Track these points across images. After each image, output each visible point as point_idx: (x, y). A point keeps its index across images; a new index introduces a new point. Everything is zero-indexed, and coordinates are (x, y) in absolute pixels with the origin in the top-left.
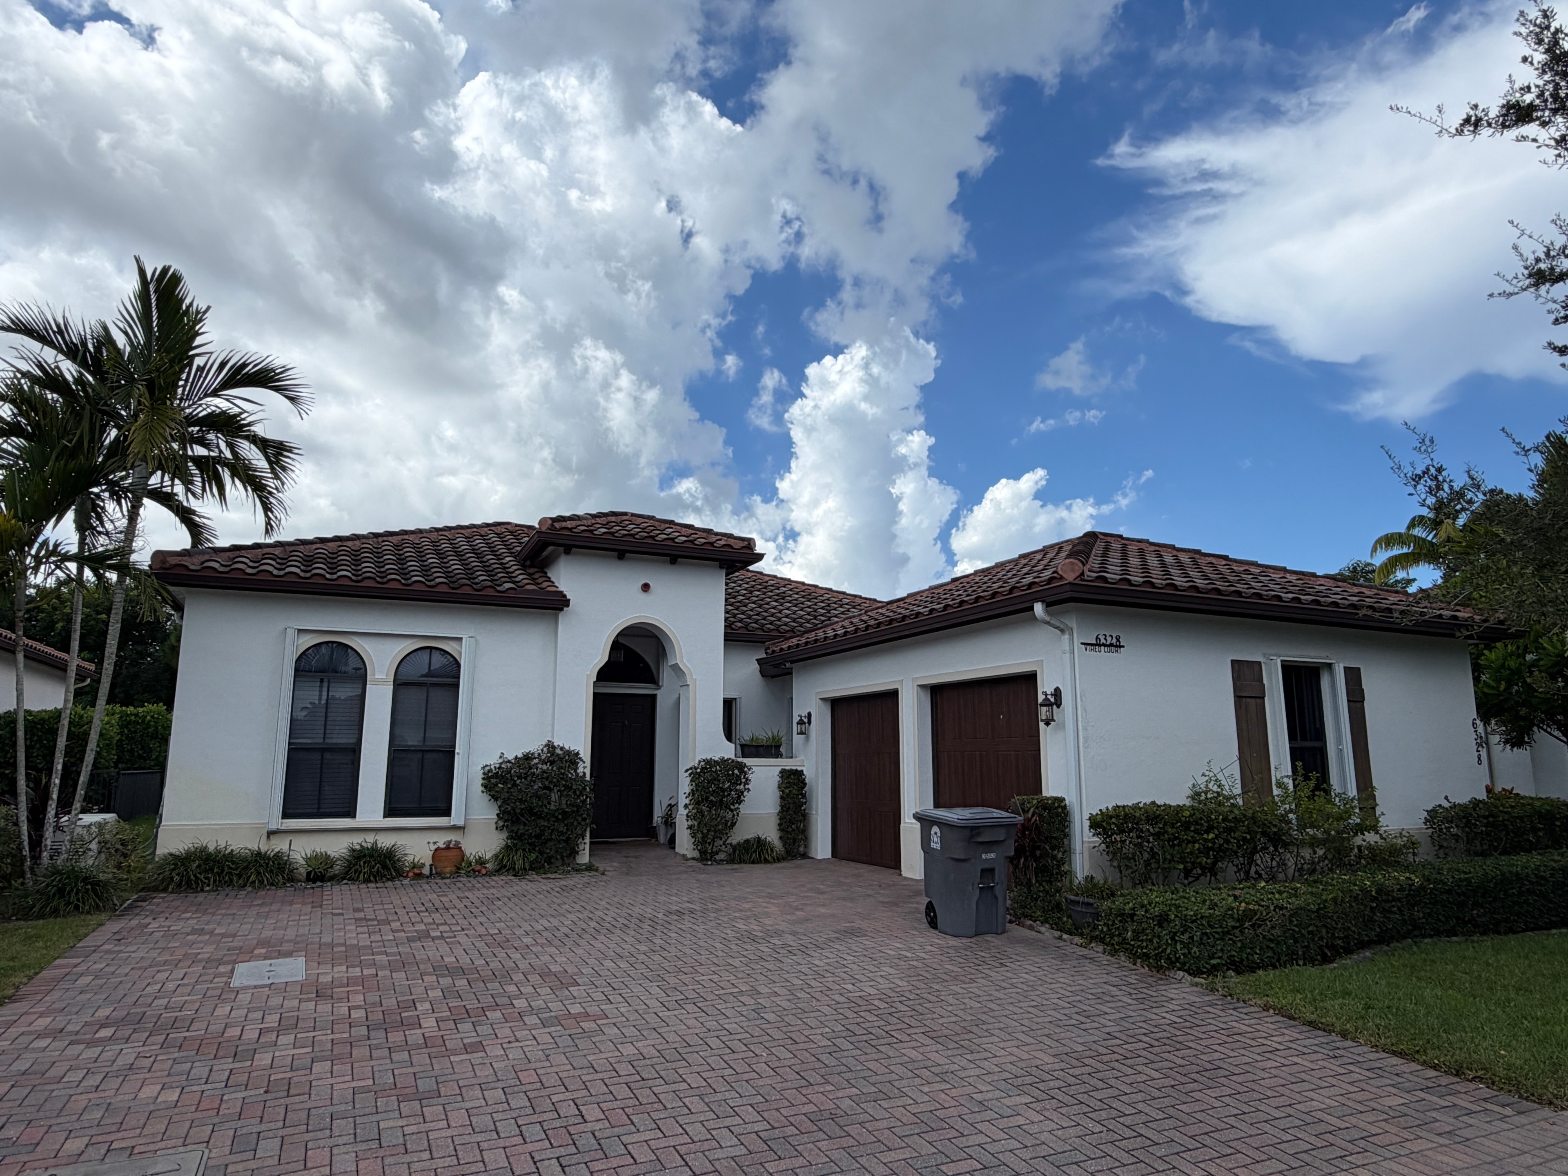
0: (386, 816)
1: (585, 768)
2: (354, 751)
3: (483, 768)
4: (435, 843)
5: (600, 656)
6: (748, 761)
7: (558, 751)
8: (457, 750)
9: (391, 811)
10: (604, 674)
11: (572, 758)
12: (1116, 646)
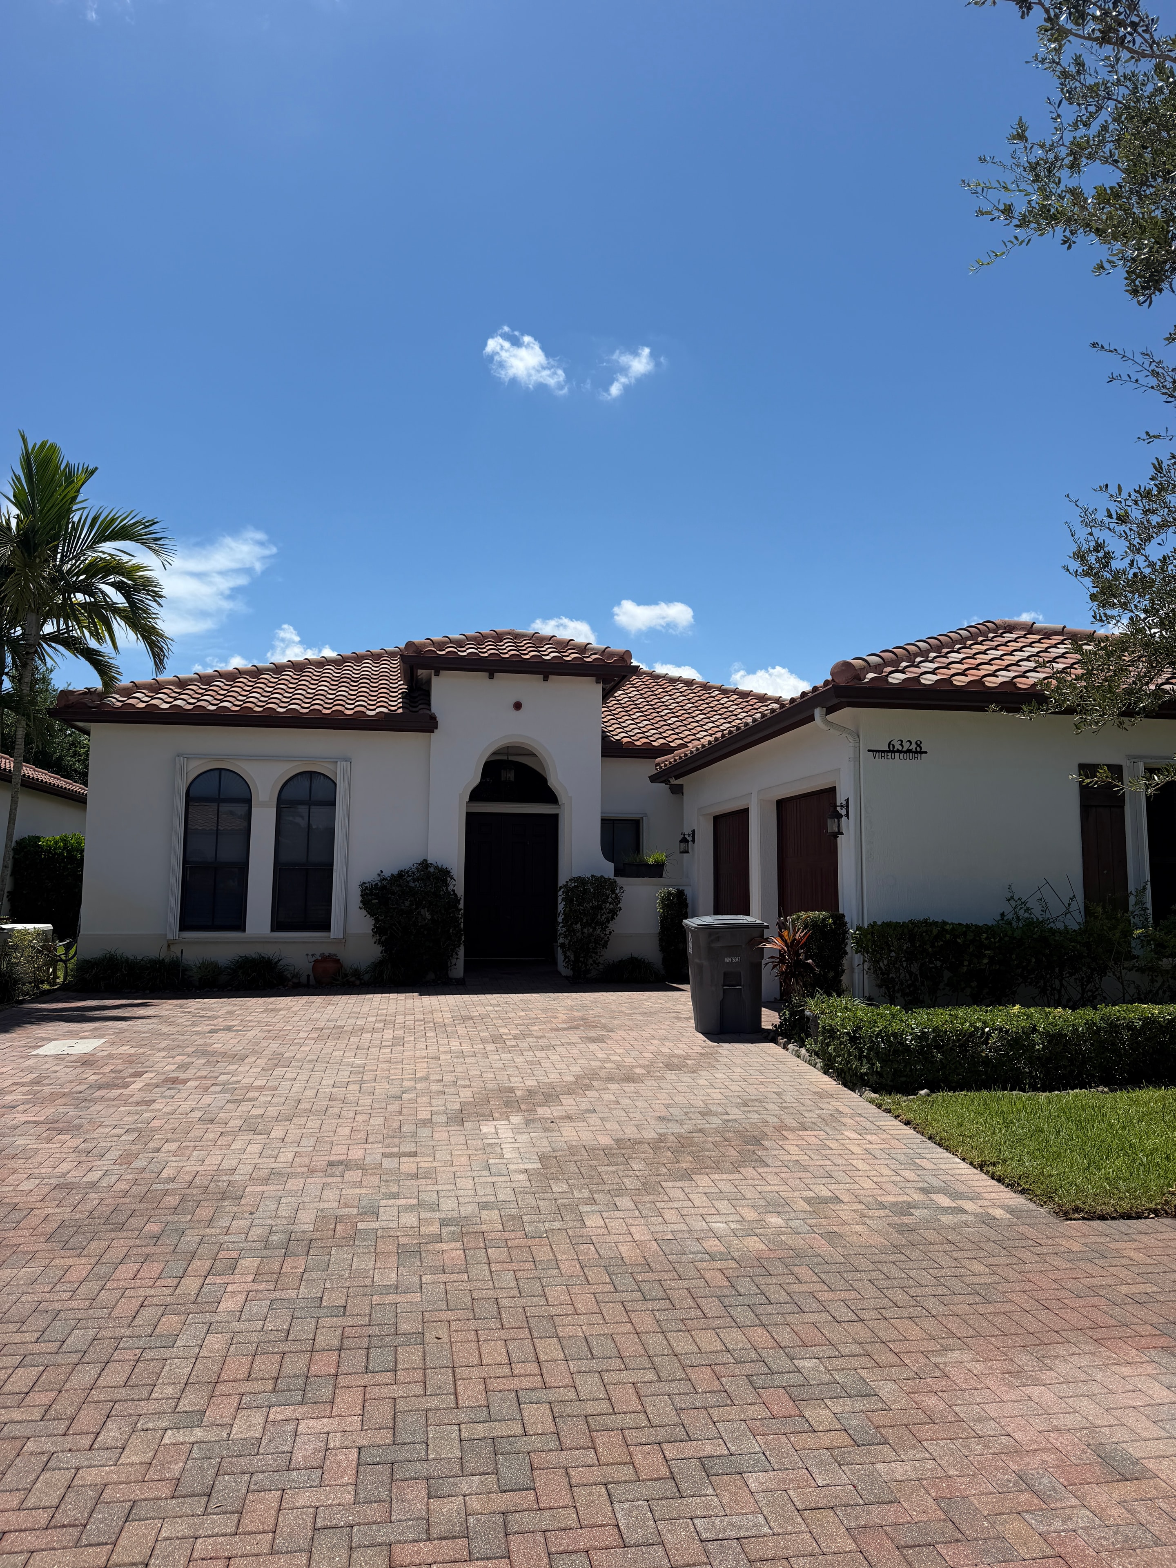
0: (272, 930)
1: (458, 885)
2: (243, 867)
3: (361, 885)
4: (313, 955)
5: (472, 777)
6: (620, 881)
7: (432, 870)
8: (334, 868)
9: (277, 925)
10: (476, 795)
11: (444, 874)
12: (916, 752)
